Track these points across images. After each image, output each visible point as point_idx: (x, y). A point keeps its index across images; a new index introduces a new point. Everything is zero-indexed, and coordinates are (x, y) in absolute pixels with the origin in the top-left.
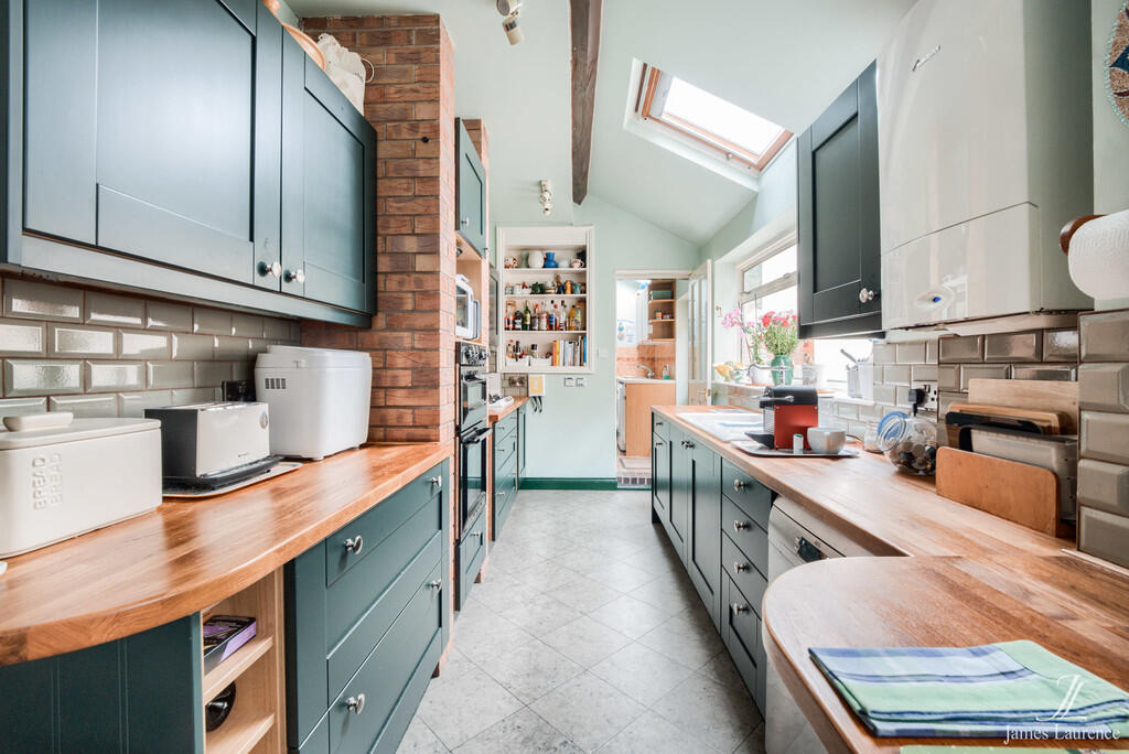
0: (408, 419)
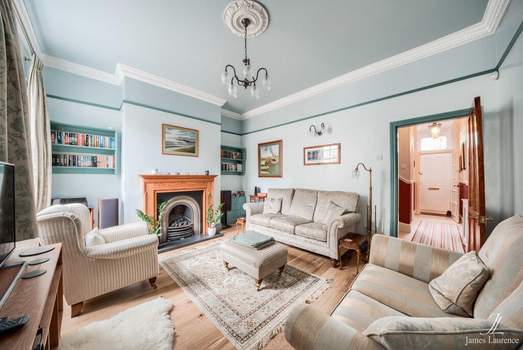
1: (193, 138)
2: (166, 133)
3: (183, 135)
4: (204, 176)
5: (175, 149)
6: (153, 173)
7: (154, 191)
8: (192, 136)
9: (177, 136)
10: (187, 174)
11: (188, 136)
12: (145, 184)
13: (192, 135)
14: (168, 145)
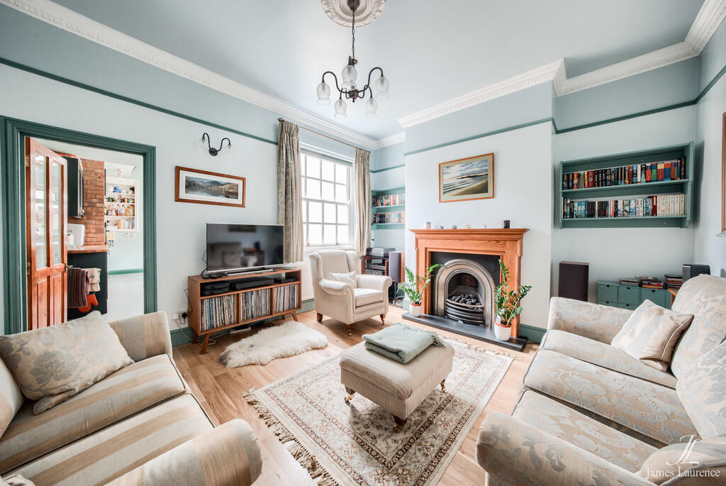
0: (94, 240)
1: (484, 168)
2: (444, 173)
3: (466, 169)
4: (499, 230)
5: (455, 192)
6: (424, 227)
7: (426, 248)
8: (482, 167)
9: (458, 174)
10: (483, 228)
11: (475, 169)
12: (417, 240)
13: (482, 164)
14: (448, 189)
